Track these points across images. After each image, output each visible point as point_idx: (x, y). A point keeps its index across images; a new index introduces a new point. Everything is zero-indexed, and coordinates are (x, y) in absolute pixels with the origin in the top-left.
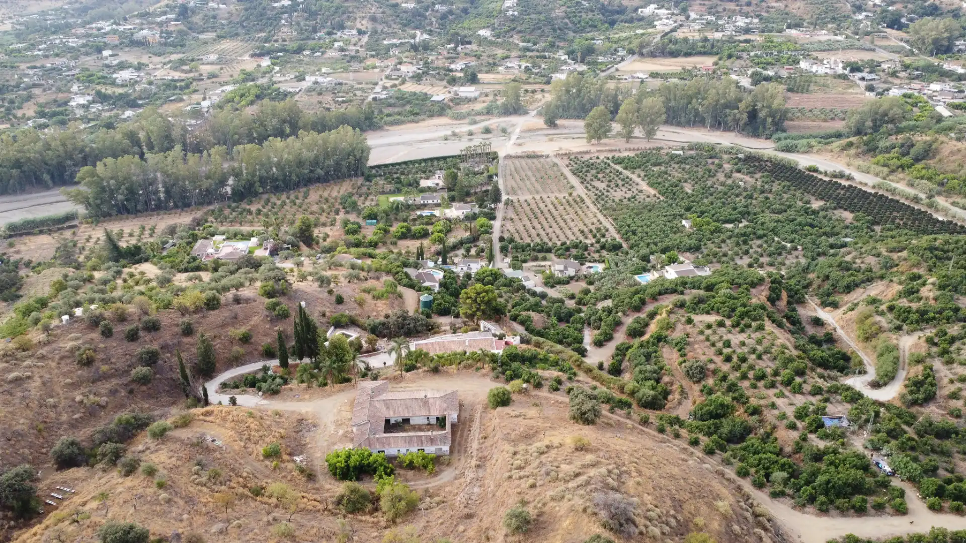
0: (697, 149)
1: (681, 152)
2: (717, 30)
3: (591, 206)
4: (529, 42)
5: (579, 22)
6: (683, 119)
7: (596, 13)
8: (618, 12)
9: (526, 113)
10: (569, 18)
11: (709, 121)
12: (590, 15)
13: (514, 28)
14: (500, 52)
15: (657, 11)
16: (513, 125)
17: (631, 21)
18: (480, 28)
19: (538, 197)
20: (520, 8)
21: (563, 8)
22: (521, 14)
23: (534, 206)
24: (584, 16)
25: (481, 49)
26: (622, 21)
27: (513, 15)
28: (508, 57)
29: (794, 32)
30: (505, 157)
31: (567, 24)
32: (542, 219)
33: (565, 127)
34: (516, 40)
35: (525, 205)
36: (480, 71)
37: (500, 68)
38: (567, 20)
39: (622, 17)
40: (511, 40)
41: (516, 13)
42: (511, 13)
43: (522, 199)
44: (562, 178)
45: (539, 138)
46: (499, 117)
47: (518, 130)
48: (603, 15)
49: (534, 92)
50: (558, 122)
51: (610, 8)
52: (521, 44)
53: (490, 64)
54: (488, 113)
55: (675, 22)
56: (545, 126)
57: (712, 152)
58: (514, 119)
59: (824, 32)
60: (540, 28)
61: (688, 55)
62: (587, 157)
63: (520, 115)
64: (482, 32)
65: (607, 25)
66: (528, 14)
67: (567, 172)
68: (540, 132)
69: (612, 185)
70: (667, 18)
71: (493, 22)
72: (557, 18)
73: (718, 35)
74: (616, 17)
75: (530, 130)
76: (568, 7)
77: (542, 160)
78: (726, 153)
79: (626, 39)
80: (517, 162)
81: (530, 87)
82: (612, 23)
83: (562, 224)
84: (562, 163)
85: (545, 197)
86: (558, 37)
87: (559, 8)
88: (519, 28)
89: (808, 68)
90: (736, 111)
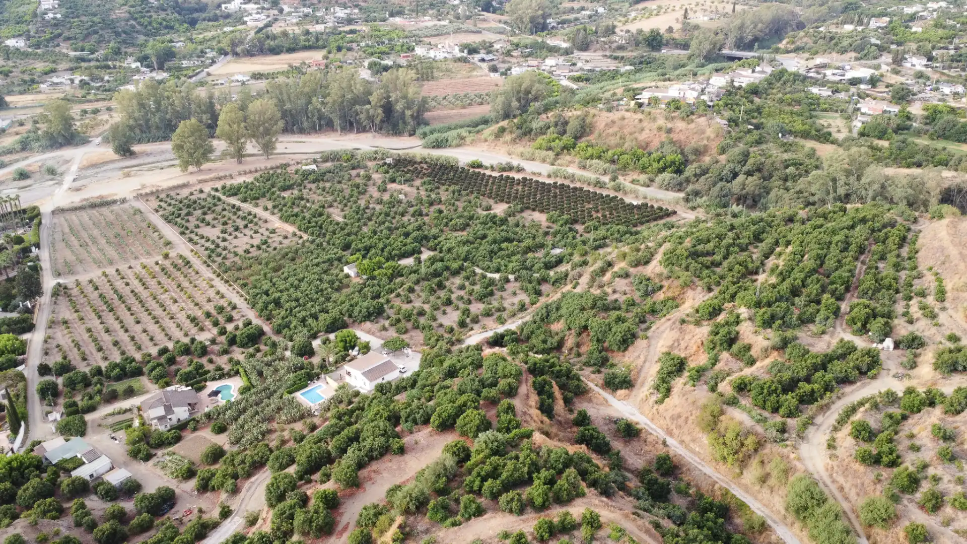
0: (333, 160)
1: (314, 167)
2: (317, 23)
3: (203, 269)
4: (83, 50)
5: (150, 23)
6: (305, 125)
7: (169, 12)
8: (197, 10)
9: (85, 141)
10: (135, 19)
11: (337, 122)
12: (163, 15)
13: (60, 35)
14: (40, 66)
15: (243, 6)
16: (67, 162)
17: (215, 18)
18: (8, 38)
19: (111, 271)
20: (64, 10)
21: (126, 8)
22: (66, 16)
23: (106, 289)
24: (155, 16)
25: (11, 63)
26: (204, 20)
27: (54, 18)
28: (53, 71)
29: (398, 20)
30: (53, 212)
31: (133, 27)
32: (122, 312)
33: (148, 154)
34: (65, 48)
35: (89, 289)
36: (10, 93)
37: (42, 86)
38: (132, 22)
39: (204, 15)
40: (57, 49)
41: (59, 16)
42: (51, 15)
43: (84, 278)
44: (151, 230)
45: (109, 174)
46: (43, 152)
47: (74, 168)
48: (180, 14)
49: (96, 111)
50: (136, 148)
51: (186, 5)
52: (72, 54)
53: (25, 82)
54: (23, 149)
55: (268, 16)
56: (116, 157)
57: (352, 161)
58: (67, 153)
59: (427, 18)
60: (96, 32)
61: (291, 50)
62: (185, 193)
63: (77, 145)
64: (11, 43)
65: (186, 25)
66: (78, 17)
67: (157, 220)
68: (111, 166)
69: (230, 229)
70: (258, 13)
71: (26, 28)
72: (118, 20)
73: (320, 28)
74: (195, 15)
75: (93, 166)
76: (132, 6)
77: (115, 207)
78: (370, 160)
79: (213, 38)
80: (73, 217)
81: (89, 107)
82: (193, 23)
83: (158, 312)
84: (147, 207)
85: (123, 267)
86: (124, 42)
87: (119, 9)
88: (66, 34)
89: (425, 54)
90: (368, 106)
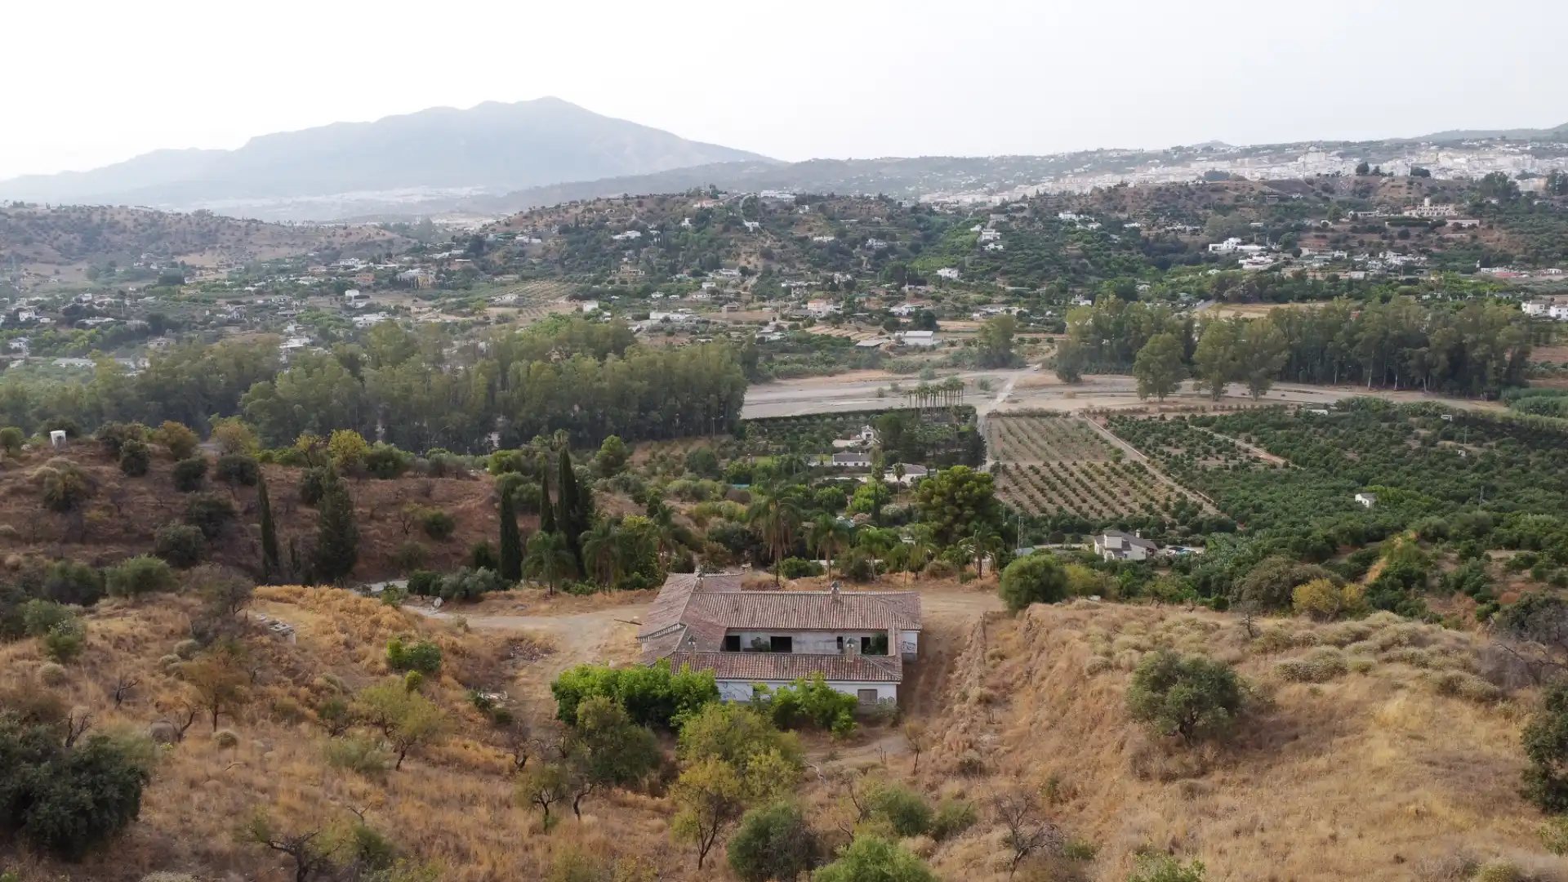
0: (1353, 409)
1: (1325, 412)
2: (1354, 269)
3: (1162, 477)
4: (1023, 285)
5: (1107, 263)
6: (1318, 369)
7: (1134, 251)
8: (1171, 251)
9: (1022, 366)
10: (1090, 258)
11: (1369, 372)
12: (1125, 254)
13: (997, 268)
14: (973, 296)
15: (1239, 247)
16: (1002, 381)
17: (1196, 261)
18: (940, 268)
19: (1054, 464)
20: (1006, 242)
21: (1081, 244)
22: (1008, 248)
23: (1045, 471)
24: (1114, 255)
25: (942, 291)
26: (1181, 262)
27: (995, 250)
28: (988, 302)
29: (1497, 271)
30: (989, 415)
31: (1085, 265)
32: (1067, 492)
33: (1095, 384)
34: (1000, 282)
35: (1030, 473)
36: (941, 317)
37: (975, 315)
38: (1085, 261)
39: (1181, 256)
40: (993, 283)
41: (1000, 247)
42: (992, 246)
43: (1024, 465)
44: (1098, 441)
45: (1047, 395)
46: (975, 370)
47: (1009, 386)
48: (1148, 254)
49: (1036, 341)
50: (1084, 377)
51: (1158, 245)
52: (1010, 288)
53: (957, 309)
54: (955, 366)
55: (1276, 260)
56: (1059, 381)
57: (1388, 414)
58: (1000, 374)
59: (1553, 271)
60: (1040, 267)
61: (1302, 299)
62: (1142, 417)
63: (1013, 368)
64: (944, 272)
65: (1154, 268)
66: (1022, 249)
67: (1106, 434)
68: (1050, 389)
69: (1198, 450)
70: (1260, 255)
71: (961, 259)
72: (1068, 257)
73: (1359, 275)
74: (1170, 256)
75: (1032, 386)
76: (1087, 242)
77: (1058, 420)
78: (1414, 414)
79: (1191, 282)
80: (1011, 422)
81: (1027, 336)
82: (1164, 266)
83: (1108, 499)
84: (1094, 423)
85: (1068, 463)
86: (1073, 280)
87: (1072, 244)
88: (1006, 267)
89: (1539, 311)
90: (1424, 349)
